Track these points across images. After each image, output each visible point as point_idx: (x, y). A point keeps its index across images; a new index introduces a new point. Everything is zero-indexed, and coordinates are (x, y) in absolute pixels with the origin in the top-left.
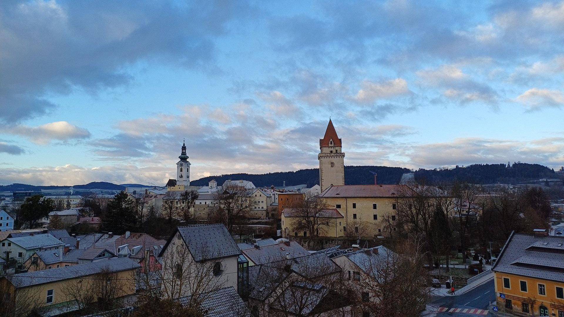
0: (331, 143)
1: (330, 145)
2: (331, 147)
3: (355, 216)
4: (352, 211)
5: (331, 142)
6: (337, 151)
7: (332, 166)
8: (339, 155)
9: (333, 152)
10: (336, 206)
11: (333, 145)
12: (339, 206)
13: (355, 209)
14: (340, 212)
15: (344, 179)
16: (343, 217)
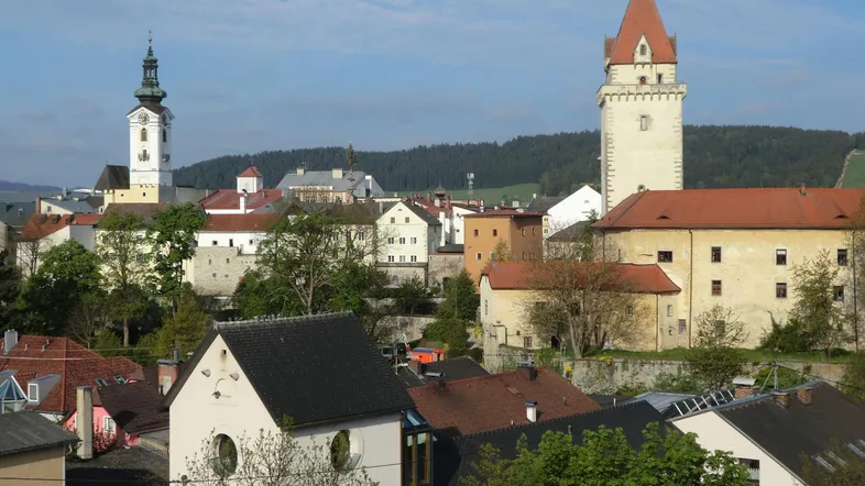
0: (643, 52)
1: (638, 58)
2: (644, 64)
3: (717, 287)
4: (707, 271)
5: (643, 46)
6: (660, 77)
7: (643, 129)
8: (667, 91)
9: (648, 81)
10: (656, 255)
11: (648, 57)
12: (666, 256)
13: (717, 264)
14: (669, 276)
15: (680, 169)
16: (679, 291)
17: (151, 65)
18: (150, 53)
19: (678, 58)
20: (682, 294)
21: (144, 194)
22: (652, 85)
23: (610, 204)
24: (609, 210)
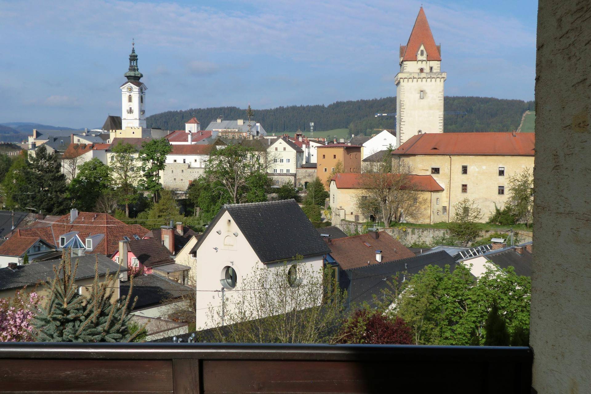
0: (422, 54)
1: (419, 57)
2: (422, 61)
3: (464, 188)
4: (459, 179)
5: (422, 51)
6: (431, 68)
7: (421, 98)
8: (435, 77)
9: (425, 71)
10: (430, 170)
11: (424, 57)
12: (436, 171)
13: (465, 175)
14: (438, 182)
15: (442, 121)
16: (442, 190)
17: (134, 58)
18: (133, 51)
19: (442, 58)
20: (444, 192)
21: (133, 133)
22: (427, 73)
23: (402, 141)
24: (402, 144)
